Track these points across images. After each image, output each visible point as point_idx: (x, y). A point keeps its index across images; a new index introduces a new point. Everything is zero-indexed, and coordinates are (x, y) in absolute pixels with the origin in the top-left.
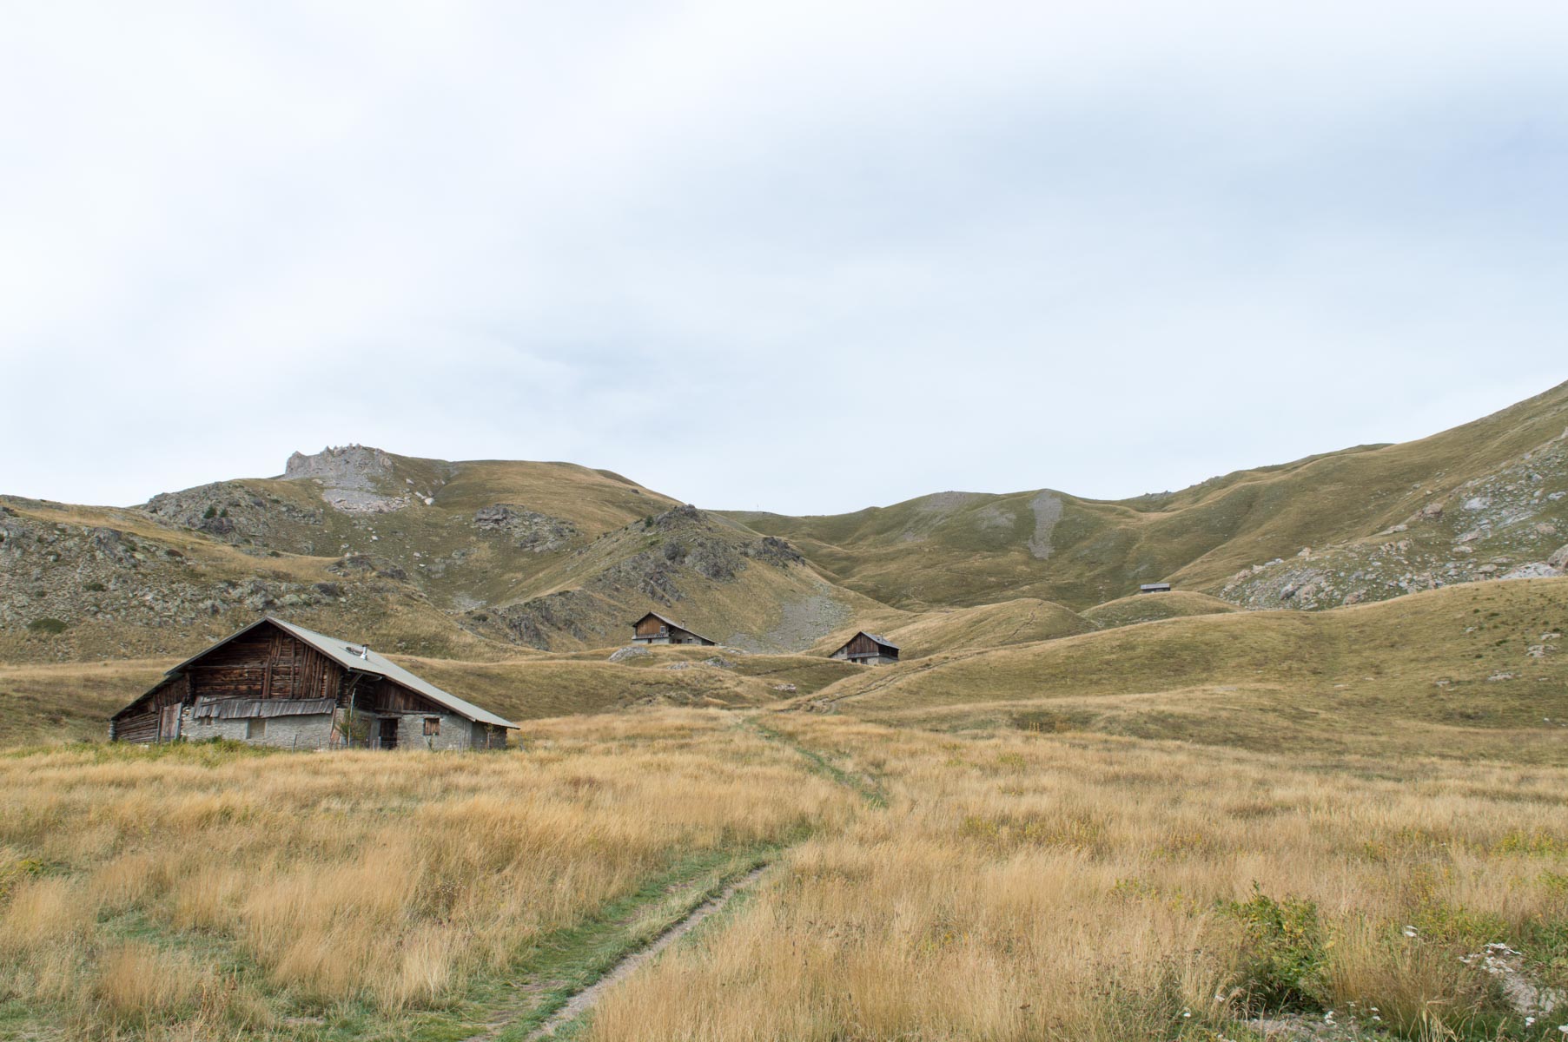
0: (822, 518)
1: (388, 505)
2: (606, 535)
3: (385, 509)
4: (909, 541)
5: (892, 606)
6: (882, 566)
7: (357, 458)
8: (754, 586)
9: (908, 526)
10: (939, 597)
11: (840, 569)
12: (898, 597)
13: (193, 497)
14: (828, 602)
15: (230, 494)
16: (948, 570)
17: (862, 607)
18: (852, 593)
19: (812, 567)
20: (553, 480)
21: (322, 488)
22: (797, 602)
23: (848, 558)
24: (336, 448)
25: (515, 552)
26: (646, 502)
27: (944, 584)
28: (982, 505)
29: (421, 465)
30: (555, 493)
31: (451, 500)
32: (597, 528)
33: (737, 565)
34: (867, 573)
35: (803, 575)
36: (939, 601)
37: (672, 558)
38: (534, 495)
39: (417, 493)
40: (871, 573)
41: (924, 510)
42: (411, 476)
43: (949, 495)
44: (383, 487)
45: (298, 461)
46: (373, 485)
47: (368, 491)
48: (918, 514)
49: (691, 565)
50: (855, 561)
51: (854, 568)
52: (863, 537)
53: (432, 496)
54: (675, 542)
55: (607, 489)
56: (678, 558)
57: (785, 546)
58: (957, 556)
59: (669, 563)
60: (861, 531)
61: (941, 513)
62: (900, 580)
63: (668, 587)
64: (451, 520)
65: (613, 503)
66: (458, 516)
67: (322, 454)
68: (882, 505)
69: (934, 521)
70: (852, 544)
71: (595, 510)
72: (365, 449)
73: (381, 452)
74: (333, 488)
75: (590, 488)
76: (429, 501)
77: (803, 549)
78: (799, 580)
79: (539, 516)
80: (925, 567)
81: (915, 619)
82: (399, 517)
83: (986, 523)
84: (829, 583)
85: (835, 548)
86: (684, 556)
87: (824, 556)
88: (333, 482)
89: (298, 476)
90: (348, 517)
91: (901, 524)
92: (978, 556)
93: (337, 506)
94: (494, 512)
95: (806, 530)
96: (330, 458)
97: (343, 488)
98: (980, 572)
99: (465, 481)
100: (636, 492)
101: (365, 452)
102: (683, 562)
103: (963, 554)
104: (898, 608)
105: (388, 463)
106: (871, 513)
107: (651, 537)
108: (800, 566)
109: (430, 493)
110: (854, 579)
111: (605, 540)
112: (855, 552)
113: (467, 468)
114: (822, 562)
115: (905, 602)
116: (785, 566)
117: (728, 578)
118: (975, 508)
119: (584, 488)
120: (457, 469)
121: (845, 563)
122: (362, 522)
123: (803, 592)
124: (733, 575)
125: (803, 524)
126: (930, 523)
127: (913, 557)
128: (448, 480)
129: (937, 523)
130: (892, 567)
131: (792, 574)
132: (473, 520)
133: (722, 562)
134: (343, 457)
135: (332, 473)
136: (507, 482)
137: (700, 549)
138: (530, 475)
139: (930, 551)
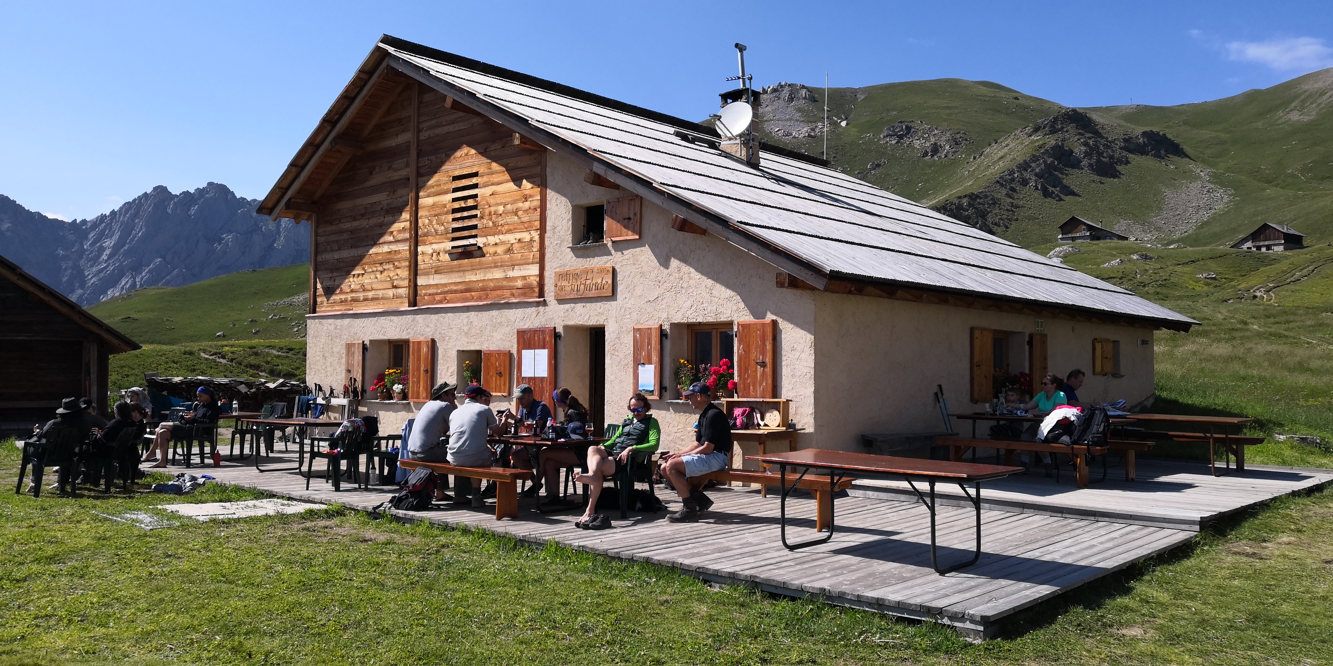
7: (786, 94)
22: (1178, 188)
25: (918, 161)
29: (834, 94)
30: (947, 108)
31: (861, 121)
36: (1330, 178)
37: (1059, 158)
38: (929, 111)
39: (834, 118)
41: (1311, 88)
44: (808, 116)
46: (800, 114)
47: (797, 120)
48: (1304, 92)
53: (846, 120)
55: (988, 99)
63: (1057, 184)
64: (864, 138)
65: (996, 111)
66: (869, 134)
74: (772, 120)
75: (977, 99)
76: (843, 124)
79: (936, 128)
88: (771, 116)
94: (899, 129)
95: (1181, 118)
97: (778, 120)
100: (1016, 98)
101: (790, 88)
105: (809, 95)
107: (1037, 141)
109: (844, 117)
113: (871, 93)
115: (1291, 181)
117: (1111, 171)
119: (971, 100)
120: (863, 93)
123: (1183, 179)
128: (857, 104)
132: (882, 136)
133: (1105, 157)
134: (774, 94)
135: (768, 108)
137: (1084, 148)
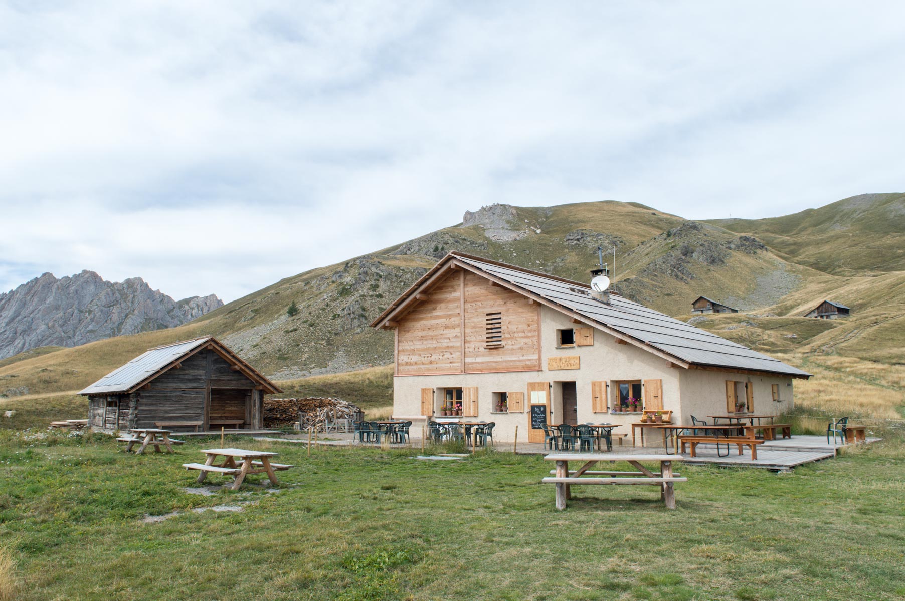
0: (774, 219)
1: (518, 236)
2: (643, 243)
3: (518, 238)
4: (838, 229)
5: (829, 273)
6: (819, 247)
7: (498, 211)
8: (737, 267)
9: (836, 219)
10: (863, 265)
11: (791, 252)
12: (832, 267)
13: (425, 241)
14: (785, 274)
15: (443, 238)
16: (868, 247)
17: (810, 276)
18: (801, 267)
19: (771, 252)
20: (605, 212)
21: (484, 230)
22: (766, 275)
23: (795, 244)
24: (487, 207)
25: (590, 257)
26: (661, 220)
27: (865, 256)
28: (890, 201)
29: (531, 211)
30: (608, 220)
31: (551, 229)
32: (635, 239)
33: (725, 256)
34: (809, 253)
35: (767, 258)
36: (863, 268)
37: (685, 255)
38: (596, 223)
39: (532, 228)
40: (812, 253)
41: (847, 208)
42: (527, 218)
43: (865, 197)
44: (514, 226)
45: (469, 216)
46: (509, 225)
47: (507, 229)
48: (842, 211)
49: (697, 257)
50: (799, 245)
51: (799, 250)
52: (805, 229)
53: (540, 228)
54: (686, 245)
55: (637, 215)
56: (689, 255)
57: (754, 240)
58: (873, 237)
59: (684, 258)
60: (802, 226)
61: (859, 209)
62: (833, 256)
63: (685, 272)
64: (553, 241)
65: (641, 223)
66: (556, 239)
67: (480, 210)
68: (816, 207)
69: (855, 215)
70: (797, 234)
71: (632, 228)
72: (502, 205)
73: (510, 206)
74: (489, 229)
75: (627, 215)
76: (539, 231)
77: (763, 240)
78: (765, 261)
79: (602, 235)
80: (850, 246)
81: (848, 282)
82: (525, 242)
83: (894, 214)
84: (784, 262)
85: (785, 238)
86: (692, 253)
87: (778, 243)
88: (489, 226)
89: (470, 224)
90: (500, 245)
91: (830, 219)
92: (889, 236)
93: (493, 239)
94: (576, 235)
95: (764, 227)
96: (485, 213)
97: (494, 229)
98: (891, 247)
99: (556, 218)
100: (654, 214)
101: (502, 207)
102: (692, 257)
103: (878, 235)
104: (833, 275)
105: (514, 212)
106: (808, 213)
107: (671, 243)
108: (765, 252)
109: (538, 227)
110: (800, 257)
111: (643, 247)
112: (799, 240)
113: (556, 210)
114: (778, 248)
115: (838, 270)
116: (755, 253)
117: (720, 263)
118: (886, 203)
119: (623, 215)
120: (551, 211)
121: (793, 247)
122: (507, 246)
123: (768, 269)
124: (723, 262)
125: (762, 224)
126: (852, 217)
127: (841, 240)
128: (547, 218)
129: (857, 216)
130: (826, 248)
131: (760, 258)
132: (565, 240)
133: (715, 255)
134: (491, 211)
135: (487, 221)
136: (580, 216)
137: (701, 248)
138: (591, 211)
139: (853, 236)
